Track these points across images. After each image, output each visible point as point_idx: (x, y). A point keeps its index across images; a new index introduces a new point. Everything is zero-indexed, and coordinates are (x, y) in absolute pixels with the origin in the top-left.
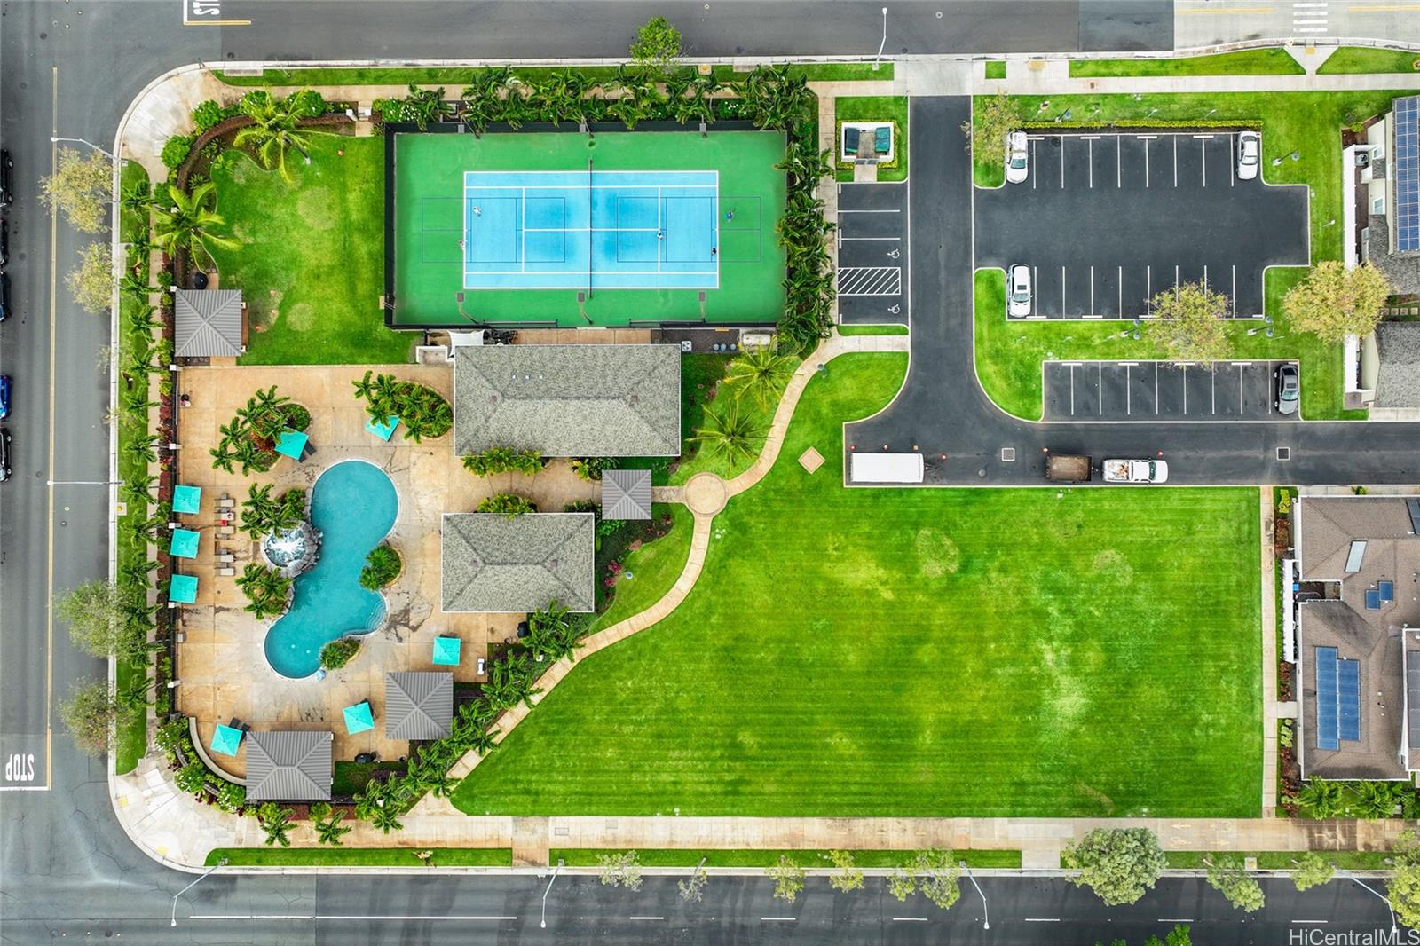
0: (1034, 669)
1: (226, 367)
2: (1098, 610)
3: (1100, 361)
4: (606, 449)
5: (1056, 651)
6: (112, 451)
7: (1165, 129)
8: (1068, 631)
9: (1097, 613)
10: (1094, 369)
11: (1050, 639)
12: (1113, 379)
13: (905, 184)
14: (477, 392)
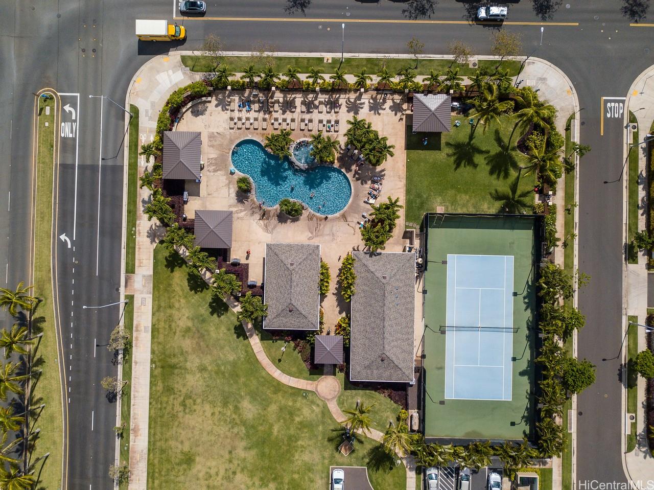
4: (355, 338)
14: (388, 267)
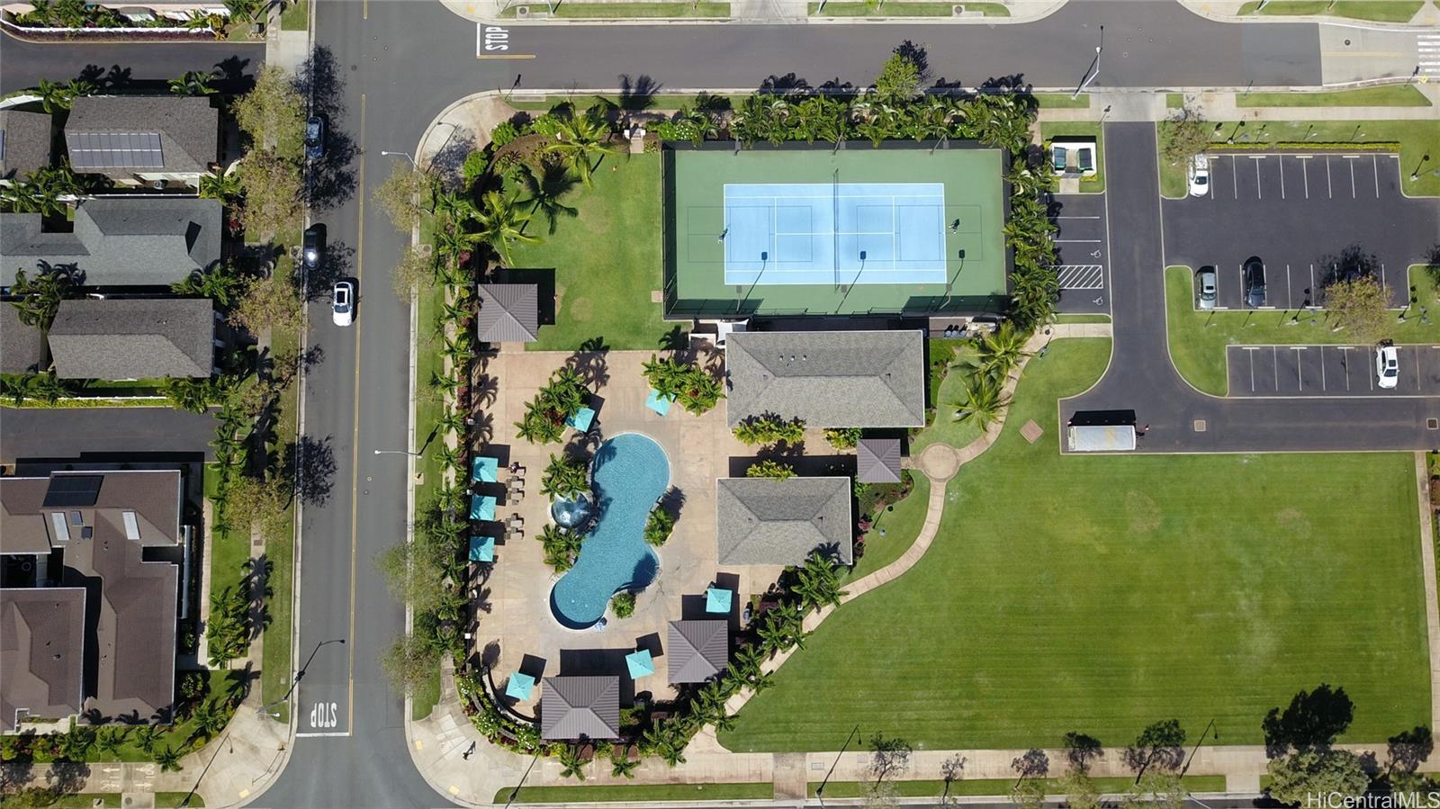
0: (1230, 614)
1: (515, 353)
2: (1283, 560)
3: (1274, 346)
5: (1248, 597)
6: (410, 427)
7: (1319, 151)
8: (1258, 580)
9: (1282, 563)
10: (1270, 351)
11: (1242, 587)
12: (1287, 360)
13: (1104, 195)
14: (748, 372)
